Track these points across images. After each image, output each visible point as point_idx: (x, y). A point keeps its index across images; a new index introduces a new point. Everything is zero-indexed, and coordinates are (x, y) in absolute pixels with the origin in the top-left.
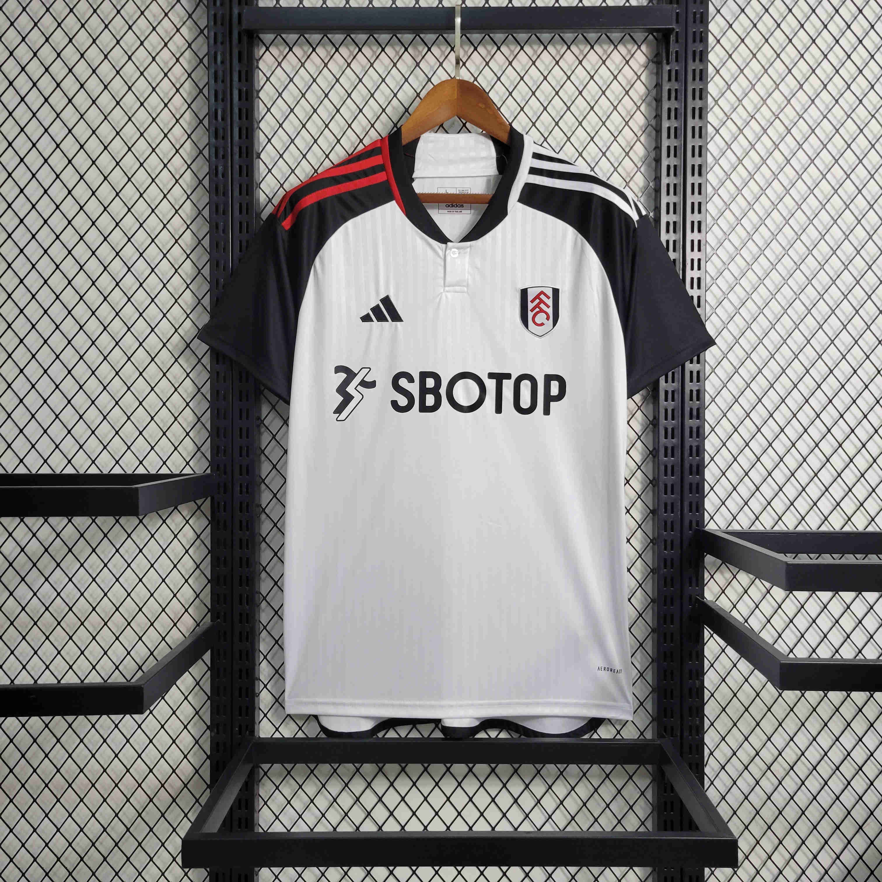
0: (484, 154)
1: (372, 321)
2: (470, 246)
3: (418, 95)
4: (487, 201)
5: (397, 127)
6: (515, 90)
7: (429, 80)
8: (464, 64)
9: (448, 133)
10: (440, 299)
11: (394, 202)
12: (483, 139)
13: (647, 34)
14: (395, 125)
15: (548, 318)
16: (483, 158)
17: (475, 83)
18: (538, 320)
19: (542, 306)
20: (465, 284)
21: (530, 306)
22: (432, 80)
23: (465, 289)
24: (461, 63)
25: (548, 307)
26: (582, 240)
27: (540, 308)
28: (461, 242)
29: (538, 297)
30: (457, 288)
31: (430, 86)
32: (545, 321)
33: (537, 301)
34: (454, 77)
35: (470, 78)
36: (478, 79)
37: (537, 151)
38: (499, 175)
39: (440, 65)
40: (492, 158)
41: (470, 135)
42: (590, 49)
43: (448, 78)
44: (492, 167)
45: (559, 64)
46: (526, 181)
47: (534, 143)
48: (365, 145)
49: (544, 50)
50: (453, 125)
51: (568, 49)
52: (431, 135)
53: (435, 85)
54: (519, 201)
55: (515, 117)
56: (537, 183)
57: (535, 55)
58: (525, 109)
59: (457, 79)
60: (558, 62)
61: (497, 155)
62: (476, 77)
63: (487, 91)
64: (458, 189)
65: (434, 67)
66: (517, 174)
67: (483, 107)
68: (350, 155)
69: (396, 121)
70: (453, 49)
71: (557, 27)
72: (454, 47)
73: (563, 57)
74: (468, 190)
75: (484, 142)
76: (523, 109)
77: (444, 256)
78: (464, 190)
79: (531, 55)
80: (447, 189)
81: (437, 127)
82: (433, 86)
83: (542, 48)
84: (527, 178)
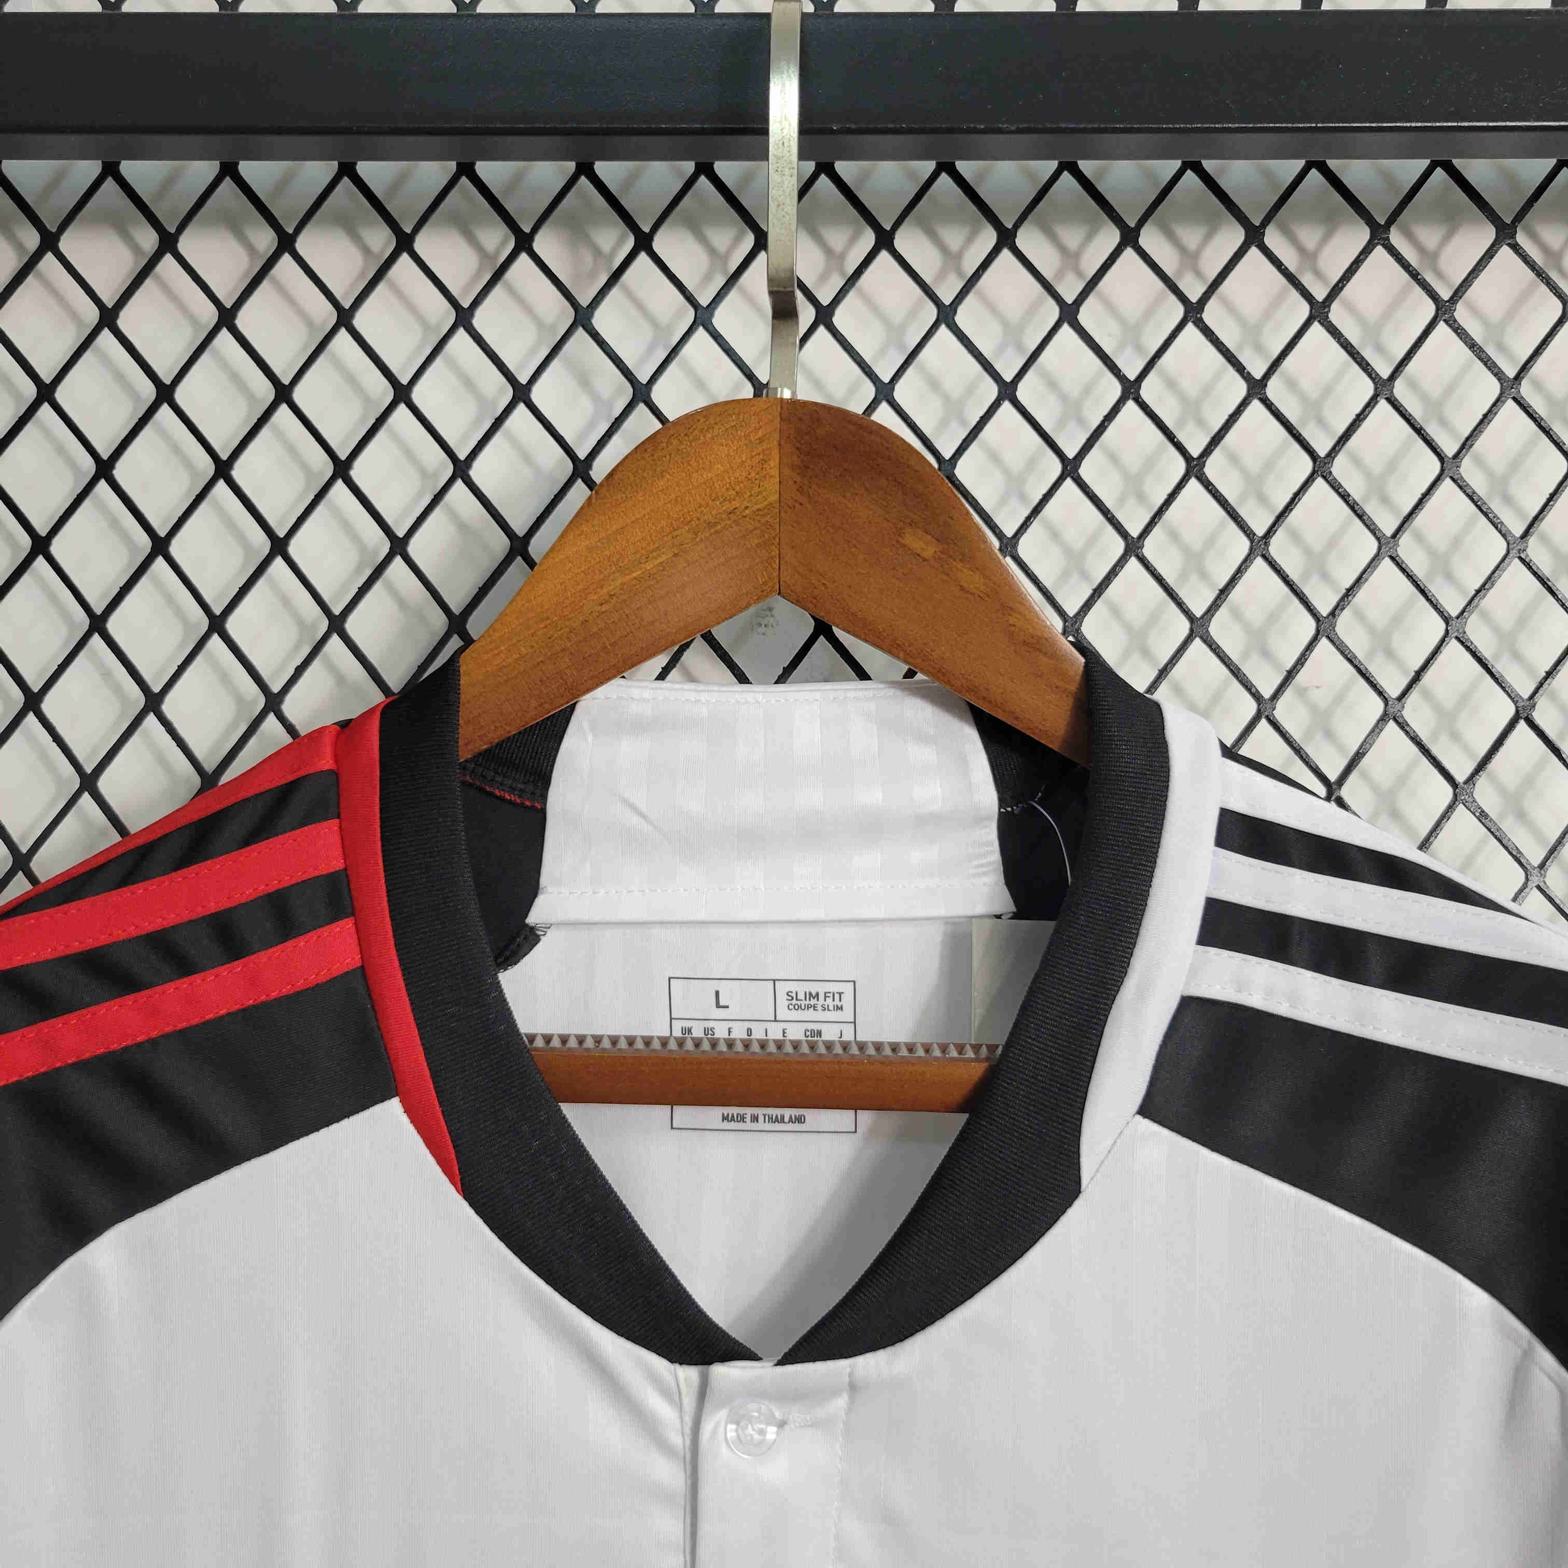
0: (932, 794)
2: (853, 1386)
3: (581, 469)
4: (958, 1095)
5: (464, 635)
7: (641, 394)
8: (824, 316)
11: (394, 1105)
12: (922, 714)
14: (455, 625)
17: (884, 416)
22: (658, 394)
24: (807, 314)
28: (789, 1359)
31: (641, 427)
34: (771, 385)
35: (853, 390)
36: (901, 393)
37: (1240, 806)
38: (1016, 916)
39: (699, 321)
40: (979, 820)
41: (854, 689)
42: (1493, 245)
43: (737, 387)
44: (978, 866)
45: (1328, 317)
46: (1187, 984)
47: (1218, 751)
48: (290, 729)
49: (1250, 247)
50: (764, 622)
51: (1376, 241)
52: (636, 693)
53: (671, 420)
54: (1147, 1110)
55: (1095, 591)
56: (1255, 1000)
57: (1198, 274)
58: (1149, 549)
59: (787, 394)
60: (1325, 307)
61: (1002, 802)
62: (886, 379)
63: (947, 454)
64: (782, 988)
65: (670, 328)
66: (1134, 944)
67: (929, 550)
68: (208, 779)
69: (456, 604)
70: (761, 242)
71: (1316, 129)
72: (767, 232)
73: (1348, 282)
74: (840, 994)
75: (932, 732)
76: (1138, 548)
77: (688, 1442)
78: (817, 994)
79: (1179, 272)
80: (723, 987)
81: (673, 644)
82: (658, 426)
83: (1238, 236)
84: (1193, 972)
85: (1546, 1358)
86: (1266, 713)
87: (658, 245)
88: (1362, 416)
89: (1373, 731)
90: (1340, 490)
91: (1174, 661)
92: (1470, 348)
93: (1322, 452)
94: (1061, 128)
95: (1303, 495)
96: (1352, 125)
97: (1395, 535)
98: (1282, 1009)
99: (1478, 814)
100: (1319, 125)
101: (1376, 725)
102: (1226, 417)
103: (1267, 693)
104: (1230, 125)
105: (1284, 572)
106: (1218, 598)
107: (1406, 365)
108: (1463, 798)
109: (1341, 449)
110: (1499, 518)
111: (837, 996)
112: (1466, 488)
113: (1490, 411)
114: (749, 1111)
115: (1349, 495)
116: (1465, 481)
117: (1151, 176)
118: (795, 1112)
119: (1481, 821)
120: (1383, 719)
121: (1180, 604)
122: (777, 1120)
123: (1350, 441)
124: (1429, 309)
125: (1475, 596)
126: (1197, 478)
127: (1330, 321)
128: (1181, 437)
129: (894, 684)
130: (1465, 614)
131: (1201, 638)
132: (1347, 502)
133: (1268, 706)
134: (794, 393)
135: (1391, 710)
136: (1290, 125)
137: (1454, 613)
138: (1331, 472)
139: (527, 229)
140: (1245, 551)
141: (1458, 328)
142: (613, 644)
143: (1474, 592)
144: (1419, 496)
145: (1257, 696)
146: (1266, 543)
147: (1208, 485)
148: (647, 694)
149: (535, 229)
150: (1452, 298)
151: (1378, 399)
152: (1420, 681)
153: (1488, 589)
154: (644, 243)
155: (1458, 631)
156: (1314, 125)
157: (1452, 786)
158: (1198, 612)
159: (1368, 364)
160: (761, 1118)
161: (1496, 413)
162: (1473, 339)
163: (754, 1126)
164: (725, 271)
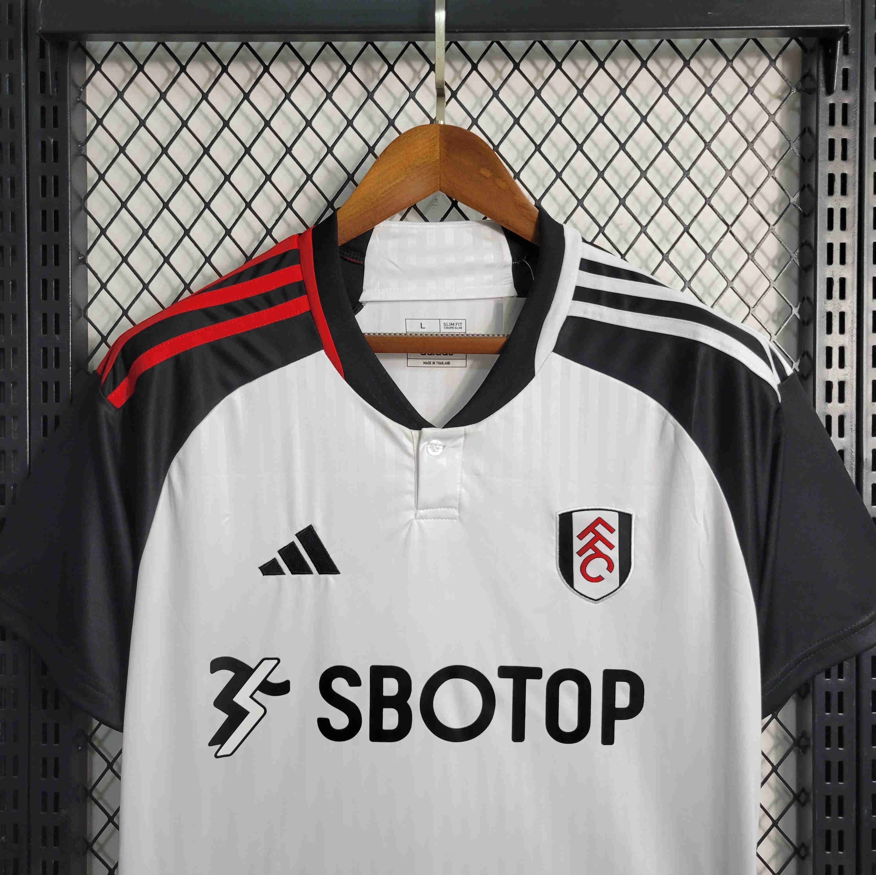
0: (490, 258)
1: (283, 573)
2: (465, 435)
3: (371, 150)
4: (498, 348)
5: (333, 208)
6: (547, 141)
7: (391, 123)
8: (454, 95)
9: (426, 220)
10: (410, 529)
11: (322, 352)
12: (487, 231)
13: (786, 40)
14: (330, 204)
15: (610, 568)
16: (489, 267)
17: (475, 130)
18: (593, 570)
19: (599, 545)
20: (456, 503)
21: (578, 544)
22: (397, 123)
23: (456, 513)
24: (448, 94)
25: (611, 546)
26: (675, 427)
27: (596, 549)
28: (446, 426)
29: (591, 528)
30: (440, 510)
31: (392, 135)
32: (605, 573)
33: (590, 536)
34: (437, 120)
35: (464, 121)
37: (587, 257)
38: (518, 297)
39: (410, 97)
40: (505, 266)
41: (464, 223)
43: (424, 120)
44: (505, 281)
46: (569, 312)
47: (581, 240)
48: (275, 241)
50: (434, 204)
52: (393, 225)
53: (402, 133)
54: (556, 350)
55: (546, 190)
56: (589, 316)
58: (564, 176)
59: (442, 123)
61: (513, 260)
62: (475, 117)
63: (496, 144)
64: (442, 322)
65: (400, 99)
66: (552, 300)
67: (488, 175)
68: (248, 258)
69: (330, 197)
70: (432, 68)
72: (435, 64)
74: (461, 323)
75: (490, 237)
76: (560, 176)
77: (415, 453)
78: (454, 324)
80: (423, 322)
81: (405, 207)
82: (398, 135)
84: (571, 308)
85: (671, 418)
86: (602, 231)
89: (637, 237)
91: (572, 214)
93: (623, 141)
95: (616, 156)
98: (597, 318)
99: (670, 264)
101: (638, 235)
103: (602, 224)
105: (609, 183)
108: (665, 258)
111: (460, 324)
114: (432, 361)
118: (447, 361)
119: (670, 266)
120: (640, 233)
121: (574, 195)
122: (441, 364)
125: (672, 190)
126: (581, 151)
129: (479, 222)
130: (668, 197)
133: (603, 229)
134: (444, 122)
135: (643, 230)
137: (665, 196)
138: (625, 149)
139: (351, 64)
140: (597, 176)
142: (387, 207)
145: (599, 226)
146: (603, 173)
147: (584, 153)
148: (397, 226)
149: (354, 63)
152: (653, 219)
153: (677, 188)
154: (391, 68)
155: (666, 203)
157: (662, 255)
160: (436, 363)
163: (434, 365)
164: (419, 78)
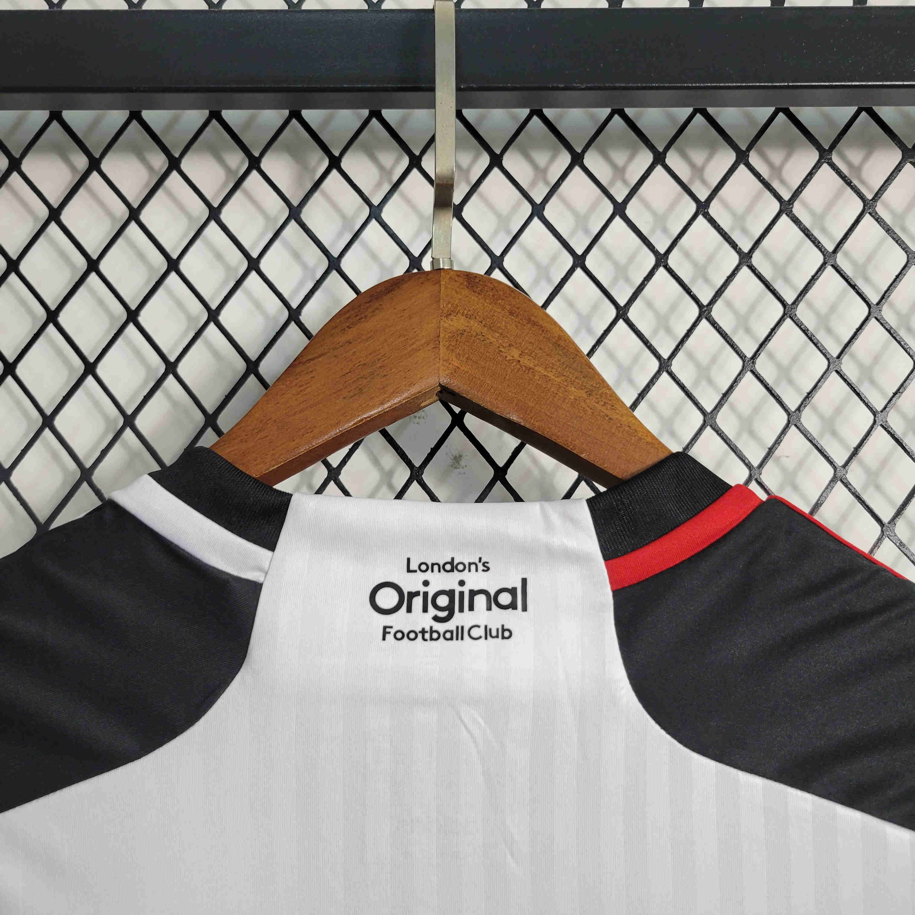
36: (507, 263)
42: (900, 163)
45: (792, 211)
49: (739, 165)
51: (823, 161)
57: (704, 182)
58: (676, 366)
60: (790, 204)
70: (414, 162)
71: (788, 87)
73: (805, 188)
76: (668, 366)
79: (692, 180)
83: (731, 157)
86: (756, 477)
87: (344, 164)
88: (815, 277)
89: (827, 488)
90: (802, 326)
91: (693, 442)
92: (886, 232)
93: (789, 300)
94: (616, 86)
95: (778, 330)
96: (812, 84)
97: (839, 357)
99: (898, 544)
100: (790, 84)
101: (829, 484)
102: (726, 278)
103: (755, 463)
104: (730, 84)
105: (766, 381)
106: (722, 399)
107: (844, 243)
108: (888, 533)
109: (802, 299)
110: (908, 345)
112: (885, 325)
113: (900, 273)
115: (808, 330)
116: (885, 320)
117: (672, 118)
119: (899, 548)
120: (833, 480)
121: (696, 404)
123: (808, 294)
124: (859, 205)
125: (893, 397)
126: (707, 318)
127: (794, 214)
128: (695, 290)
130: (887, 409)
131: (711, 426)
132: (806, 335)
133: (757, 472)
135: (839, 474)
136: (770, 84)
137: (879, 409)
138: (796, 315)
139: (257, 154)
140: (740, 368)
141: (878, 218)
143: (892, 394)
144: (855, 330)
145: (749, 465)
146: (753, 362)
147: (714, 324)
149: (262, 154)
150: (873, 198)
151: (827, 266)
152: (857, 454)
153: (902, 393)
155: (882, 420)
156: (786, 84)
157: (881, 526)
158: (709, 408)
159: (819, 242)
161: (905, 275)
162: (888, 226)
164: (390, 181)
